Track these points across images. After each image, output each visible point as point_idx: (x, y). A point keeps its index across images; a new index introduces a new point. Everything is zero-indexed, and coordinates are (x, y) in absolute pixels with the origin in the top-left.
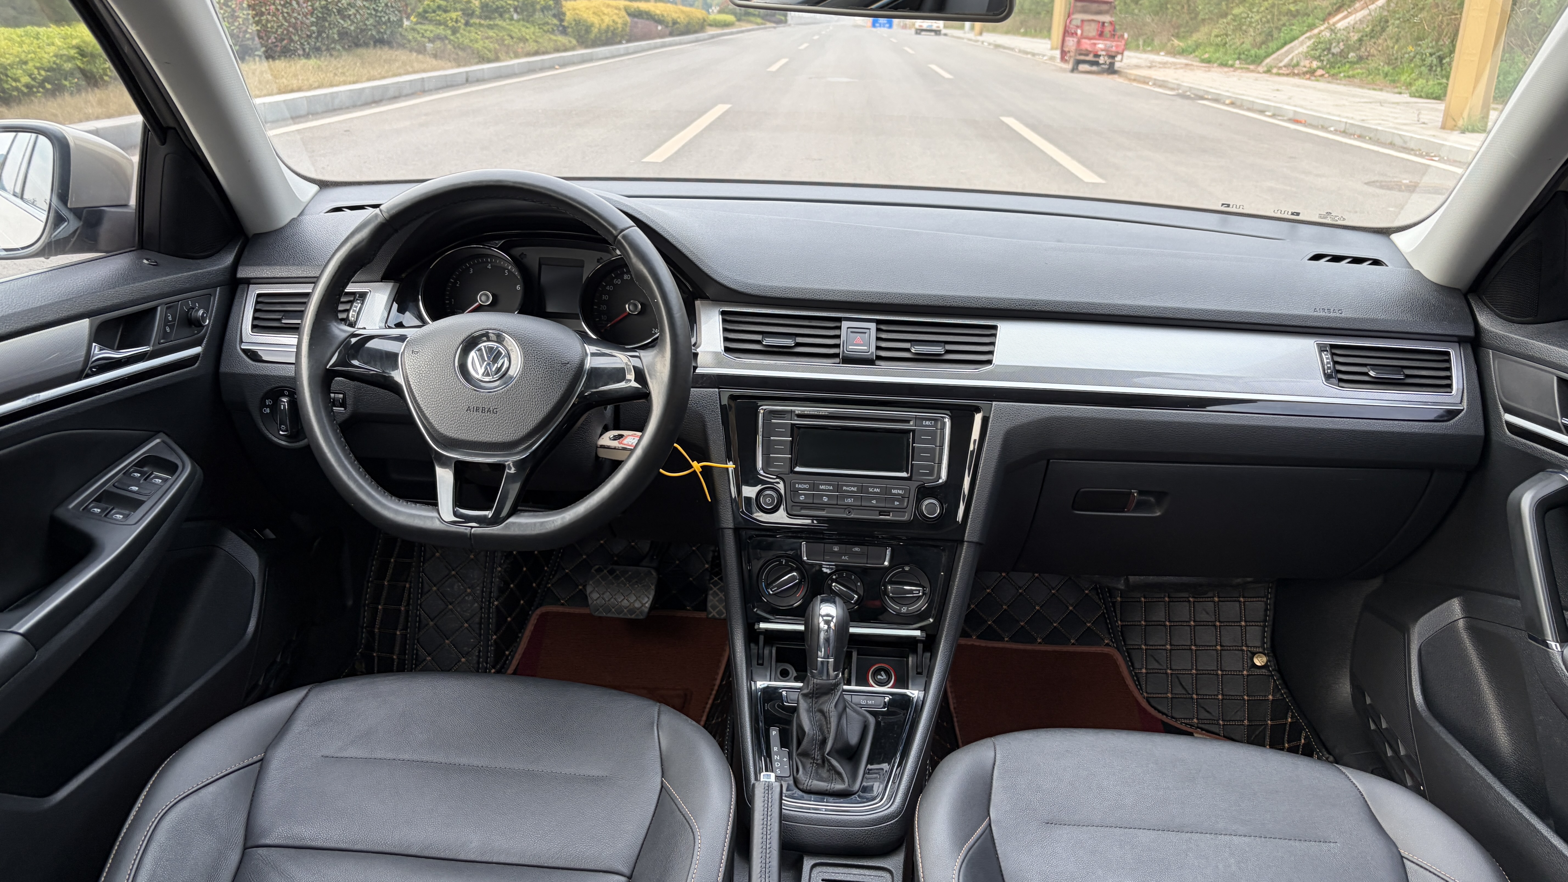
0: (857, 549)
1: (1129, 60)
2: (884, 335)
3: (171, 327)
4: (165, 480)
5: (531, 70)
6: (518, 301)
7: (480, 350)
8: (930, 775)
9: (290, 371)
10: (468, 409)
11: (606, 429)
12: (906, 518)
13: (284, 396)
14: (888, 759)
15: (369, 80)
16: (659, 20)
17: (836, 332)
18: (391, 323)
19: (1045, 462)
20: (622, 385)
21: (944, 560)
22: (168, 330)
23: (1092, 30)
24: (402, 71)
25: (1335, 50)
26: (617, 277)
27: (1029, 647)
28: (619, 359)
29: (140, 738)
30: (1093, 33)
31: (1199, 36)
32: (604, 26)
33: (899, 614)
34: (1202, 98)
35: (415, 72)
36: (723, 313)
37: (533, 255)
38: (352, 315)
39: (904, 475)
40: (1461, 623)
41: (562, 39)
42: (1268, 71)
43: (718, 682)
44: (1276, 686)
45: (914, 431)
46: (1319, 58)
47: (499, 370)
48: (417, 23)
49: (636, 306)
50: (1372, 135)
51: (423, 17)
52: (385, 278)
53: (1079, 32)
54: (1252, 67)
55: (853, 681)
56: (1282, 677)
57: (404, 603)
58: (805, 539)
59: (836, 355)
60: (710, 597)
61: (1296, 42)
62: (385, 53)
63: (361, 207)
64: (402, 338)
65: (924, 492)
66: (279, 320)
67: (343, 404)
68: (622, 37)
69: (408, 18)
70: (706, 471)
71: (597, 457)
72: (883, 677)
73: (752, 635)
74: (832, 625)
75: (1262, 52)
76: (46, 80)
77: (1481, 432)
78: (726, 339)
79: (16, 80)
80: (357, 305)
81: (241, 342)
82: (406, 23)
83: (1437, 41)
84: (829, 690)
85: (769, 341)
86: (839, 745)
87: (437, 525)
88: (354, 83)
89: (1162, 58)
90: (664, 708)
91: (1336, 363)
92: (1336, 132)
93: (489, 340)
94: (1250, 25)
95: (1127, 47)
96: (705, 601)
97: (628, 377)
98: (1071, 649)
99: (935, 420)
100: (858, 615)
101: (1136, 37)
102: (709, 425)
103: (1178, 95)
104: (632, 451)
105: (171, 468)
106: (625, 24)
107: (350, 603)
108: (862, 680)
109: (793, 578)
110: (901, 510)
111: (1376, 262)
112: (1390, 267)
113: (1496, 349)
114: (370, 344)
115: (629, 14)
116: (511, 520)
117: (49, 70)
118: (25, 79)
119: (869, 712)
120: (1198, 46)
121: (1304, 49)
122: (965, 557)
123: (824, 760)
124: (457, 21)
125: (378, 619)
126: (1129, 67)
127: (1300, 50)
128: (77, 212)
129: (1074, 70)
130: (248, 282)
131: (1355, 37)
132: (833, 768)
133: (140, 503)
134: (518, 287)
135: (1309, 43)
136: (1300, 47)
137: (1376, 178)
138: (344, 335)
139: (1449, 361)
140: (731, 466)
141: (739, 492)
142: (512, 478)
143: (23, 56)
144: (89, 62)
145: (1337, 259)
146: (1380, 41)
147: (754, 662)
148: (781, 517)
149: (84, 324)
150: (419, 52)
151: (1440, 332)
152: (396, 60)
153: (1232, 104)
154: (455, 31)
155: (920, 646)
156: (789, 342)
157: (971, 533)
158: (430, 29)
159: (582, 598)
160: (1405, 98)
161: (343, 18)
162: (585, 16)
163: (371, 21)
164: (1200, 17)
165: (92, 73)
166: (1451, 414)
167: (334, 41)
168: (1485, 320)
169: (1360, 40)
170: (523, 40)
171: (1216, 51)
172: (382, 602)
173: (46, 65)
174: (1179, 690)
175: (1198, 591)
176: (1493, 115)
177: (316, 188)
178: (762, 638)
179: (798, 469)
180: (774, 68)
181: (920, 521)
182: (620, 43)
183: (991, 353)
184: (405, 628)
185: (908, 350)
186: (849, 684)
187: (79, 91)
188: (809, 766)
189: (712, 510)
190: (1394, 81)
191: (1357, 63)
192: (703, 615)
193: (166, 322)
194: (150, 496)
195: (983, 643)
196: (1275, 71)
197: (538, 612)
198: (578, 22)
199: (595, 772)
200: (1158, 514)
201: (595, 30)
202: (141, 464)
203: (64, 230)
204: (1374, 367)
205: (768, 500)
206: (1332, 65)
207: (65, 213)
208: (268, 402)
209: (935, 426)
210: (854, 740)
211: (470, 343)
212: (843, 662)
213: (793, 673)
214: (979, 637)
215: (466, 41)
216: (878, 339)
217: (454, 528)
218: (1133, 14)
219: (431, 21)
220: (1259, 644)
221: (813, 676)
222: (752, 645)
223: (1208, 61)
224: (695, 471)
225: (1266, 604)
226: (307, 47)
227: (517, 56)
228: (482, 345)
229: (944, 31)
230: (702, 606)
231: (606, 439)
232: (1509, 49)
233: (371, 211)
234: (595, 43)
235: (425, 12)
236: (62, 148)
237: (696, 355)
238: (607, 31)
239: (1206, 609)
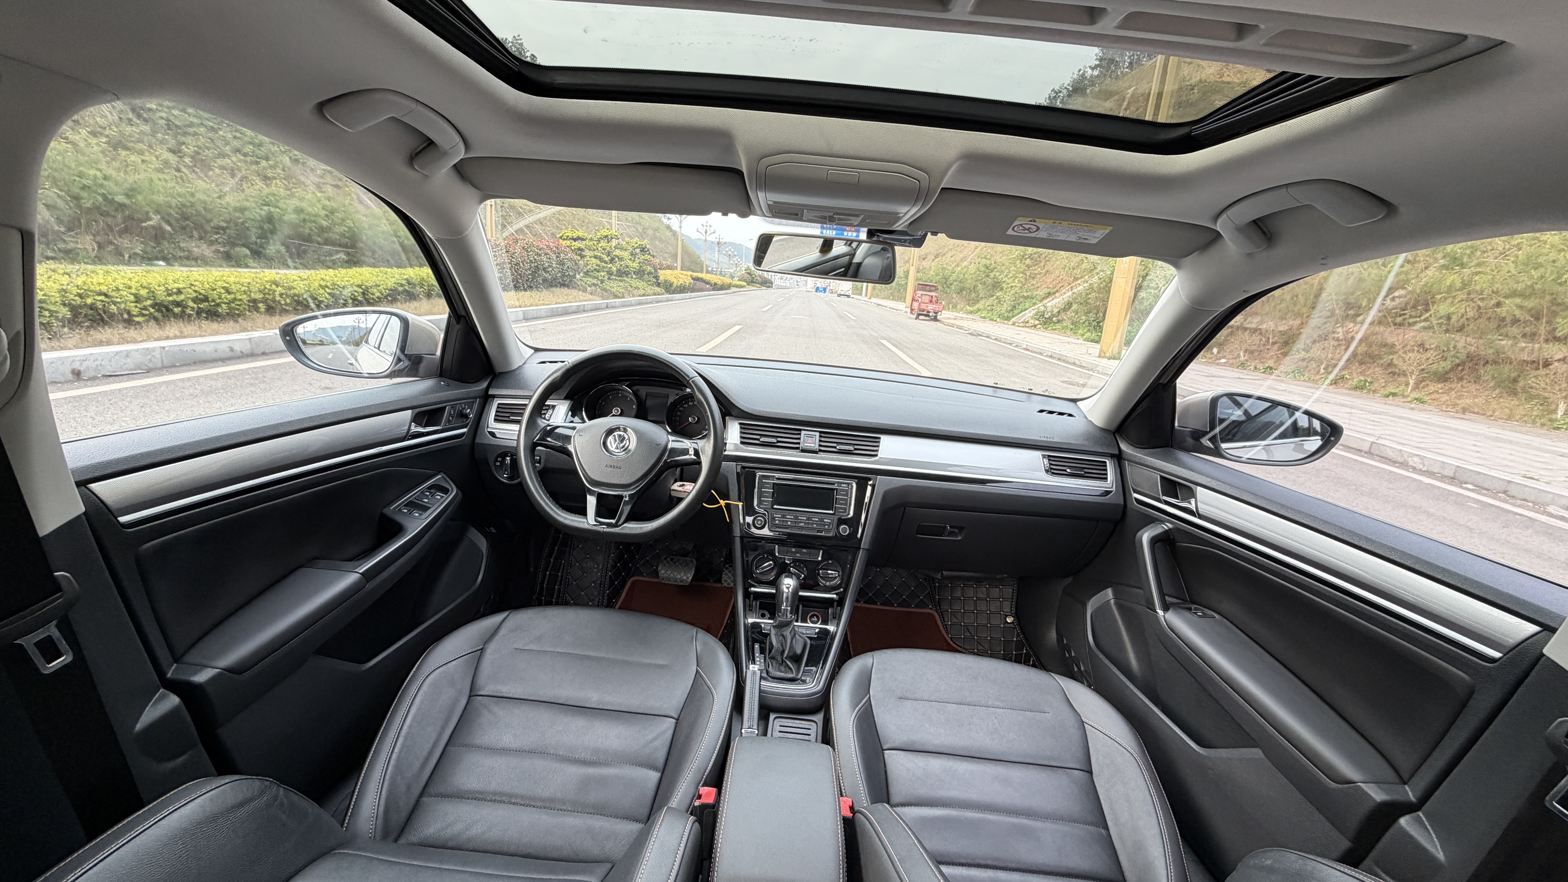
0: (805, 551)
1: (943, 315)
2: (823, 439)
3: (453, 417)
4: (442, 497)
5: (640, 303)
6: (634, 413)
7: (614, 436)
8: (837, 673)
9: (514, 444)
10: (606, 466)
11: (676, 481)
12: (831, 535)
13: (508, 456)
14: (815, 665)
15: (556, 304)
16: (708, 283)
17: (799, 436)
18: (568, 420)
19: (903, 509)
20: (687, 457)
21: (850, 558)
22: (451, 418)
23: (926, 299)
24: (573, 300)
25: (1047, 316)
26: (685, 403)
27: (890, 608)
28: (686, 444)
29: (417, 635)
30: (927, 301)
31: (980, 305)
32: (679, 284)
33: (825, 586)
34: (981, 335)
35: (580, 301)
36: (740, 424)
37: (643, 390)
38: (547, 416)
39: (831, 512)
40: (1112, 601)
41: (658, 289)
42: (1014, 324)
43: (725, 621)
44: (1018, 633)
45: (837, 489)
46: (1038, 319)
47: (624, 446)
48: (583, 277)
49: (694, 419)
50: (1065, 358)
51: (587, 274)
52: (566, 398)
53: (920, 300)
54: (1006, 322)
55: (799, 620)
56: (1021, 628)
57: (561, 571)
58: (777, 544)
59: (798, 448)
60: (723, 575)
61: (1027, 311)
62: (566, 290)
63: (556, 362)
64: (574, 428)
65: (841, 522)
66: (509, 417)
67: (539, 462)
68: (688, 290)
69: (579, 274)
70: (727, 505)
71: (670, 495)
72: (815, 619)
73: (747, 595)
74: (790, 590)
75: (1010, 315)
76: (389, 295)
77: (1122, 502)
78: (741, 437)
79: (373, 294)
80: (550, 412)
81: (488, 427)
82: (578, 276)
83: (1096, 314)
84: (788, 624)
85: (762, 439)
86: (791, 654)
87: (586, 526)
88: (548, 305)
89: (960, 315)
90: (699, 630)
91: (1051, 464)
92: (1047, 356)
93: (620, 431)
94: (1005, 301)
95: (944, 308)
96: (720, 578)
97: (690, 453)
98: (912, 610)
99: (848, 484)
100: (803, 586)
101: (948, 304)
102: (730, 481)
103: (969, 334)
104: (689, 493)
105: (445, 491)
106: (690, 283)
107: (532, 570)
108: (804, 620)
109: (770, 565)
110: (828, 531)
111: (1070, 415)
112: (1077, 417)
113: (1129, 461)
114: (557, 431)
115: (692, 279)
116: (625, 525)
117: (391, 290)
118: (377, 294)
119: (808, 637)
120: (979, 310)
121: (1031, 314)
122: (861, 555)
123: (783, 661)
124: (604, 277)
125: (547, 579)
126: (944, 318)
127: (1029, 315)
128: (409, 357)
129: (917, 318)
130: (494, 396)
131: (1056, 310)
132: (787, 665)
133: (427, 508)
134: (634, 407)
135: (1034, 312)
136: (1029, 314)
137: (1067, 380)
138: (544, 425)
139: (1106, 466)
140: (740, 504)
141: (744, 519)
142: (626, 503)
143: (378, 283)
144: (412, 288)
145: (1051, 412)
146: (1068, 313)
147: (747, 609)
148: (766, 532)
149: (409, 413)
150: (583, 291)
151: (1101, 451)
152: (571, 295)
153: (996, 339)
154: (602, 282)
155: (835, 604)
156: (774, 440)
157: (865, 544)
158: (590, 280)
159: (656, 574)
160: (1081, 341)
161: (546, 272)
162: (670, 279)
163: (560, 274)
164: (980, 296)
165: (413, 293)
166: (1107, 493)
167: (540, 284)
168: (1124, 446)
169: (1059, 312)
170: (637, 288)
171: (988, 313)
172: (549, 569)
173: (389, 287)
174: (968, 634)
175: (978, 581)
176: (1123, 352)
177: (533, 351)
178: (752, 596)
179: (775, 507)
180: (765, 309)
181: (838, 537)
182: (687, 293)
183: (877, 451)
184: (560, 585)
185: (835, 447)
186: (797, 621)
187: (405, 302)
188: (774, 664)
189: (729, 526)
190: (1075, 333)
191: (1057, 323)
192: (719, 585)
193: (450, 415)
194: (433, 505)
195: (867, 606)
196: (1017, 324)
197: (632, 579)
198: (666, 281)
199: (661, 662)
200: (959, 538)
201: (675, 286)
202: (430, 488)
203: (401, 365)
204: (1069, 467)
205: (759, 522)
206: (1045, 323)
207: (402, 357)
208: (499, 459)
209: (848, 487)
210: (799, 651)
211: (610, 432)
212: (795, 611)
213: (768, 615)
214: (864, 602)
215: (608, 288)
216: (820, 441)
217: (595, 528)
218: (946, 293)
219: (590, 276)
220: (1009, 611)
221: (779, 616)
222: (747, 600)
223: (984, 318)
224: (721, 506)
225: (1013, 590)
226: (526, 286)
227: (634, 296)
228: (616, 433)
229: (852, 296)
230: (719, 581)
231: (676, 486)
232: (1132, 321)
233: (560, 364)
234: (674, 293)
235: (588, 271)
236: (405, 322)
237: (726, 444)
238: (680, 287)
239: (982, 592)
